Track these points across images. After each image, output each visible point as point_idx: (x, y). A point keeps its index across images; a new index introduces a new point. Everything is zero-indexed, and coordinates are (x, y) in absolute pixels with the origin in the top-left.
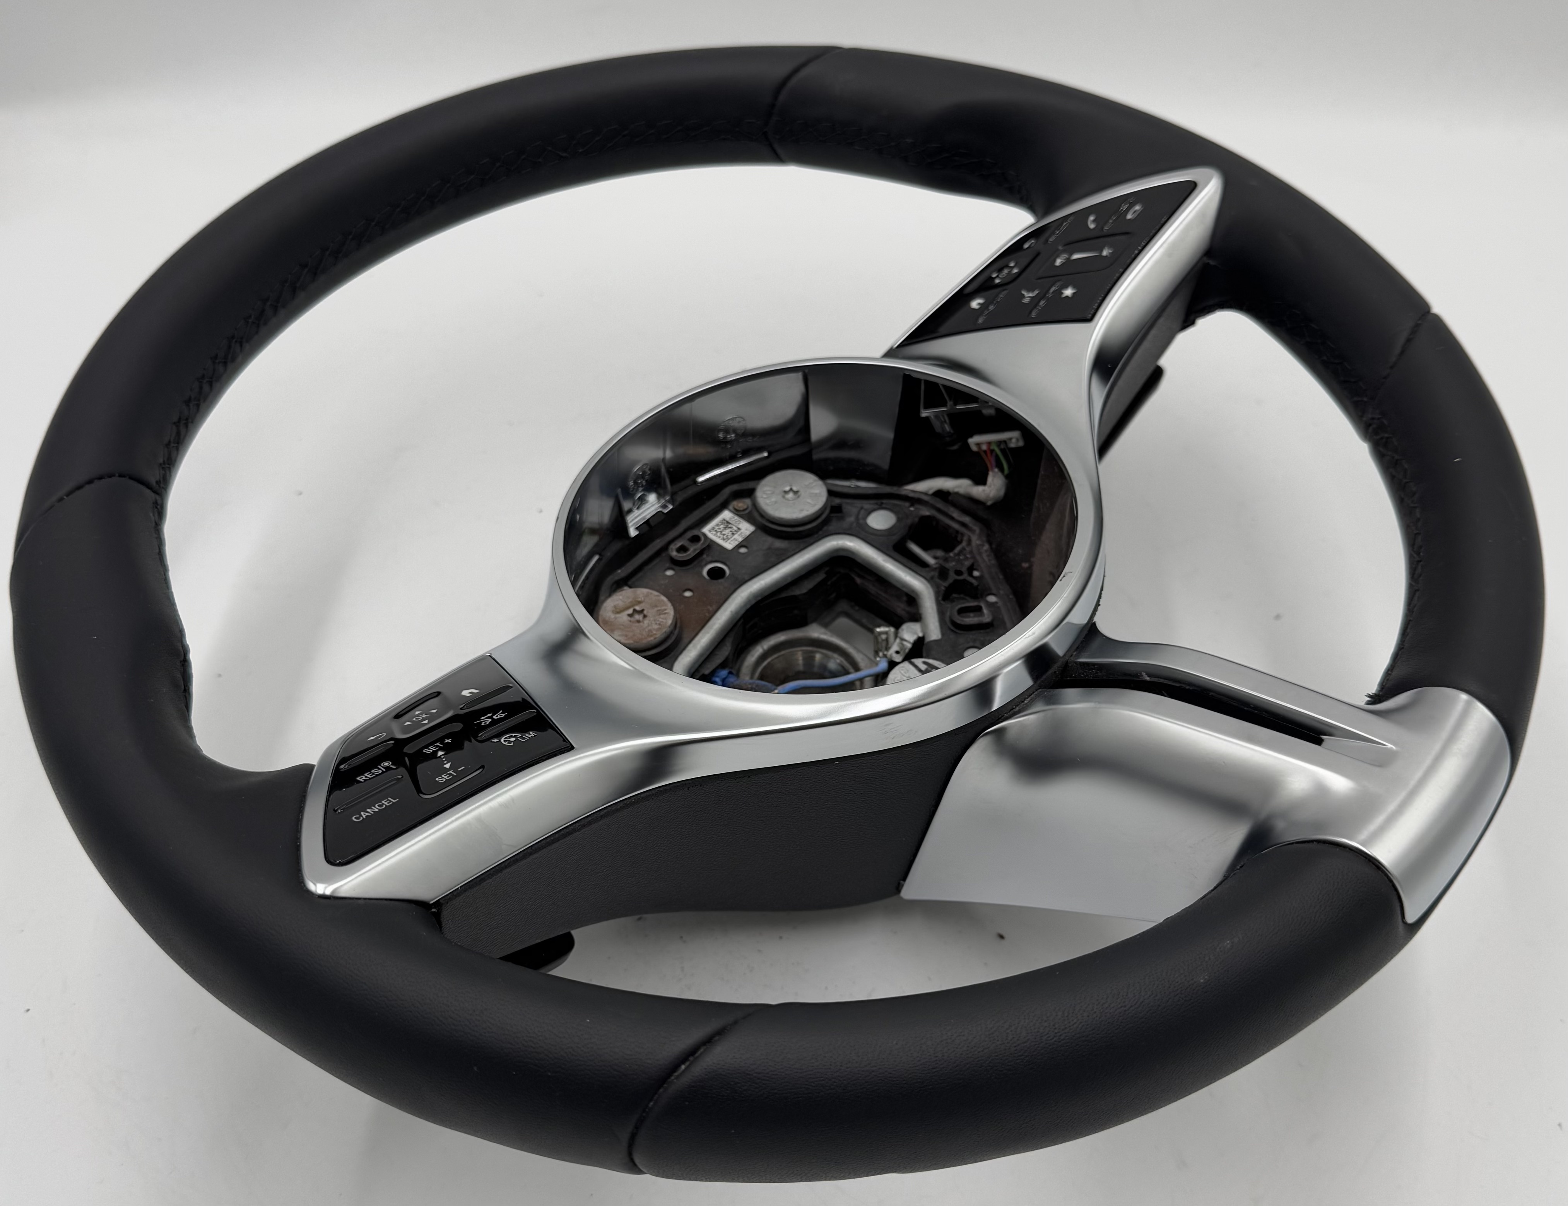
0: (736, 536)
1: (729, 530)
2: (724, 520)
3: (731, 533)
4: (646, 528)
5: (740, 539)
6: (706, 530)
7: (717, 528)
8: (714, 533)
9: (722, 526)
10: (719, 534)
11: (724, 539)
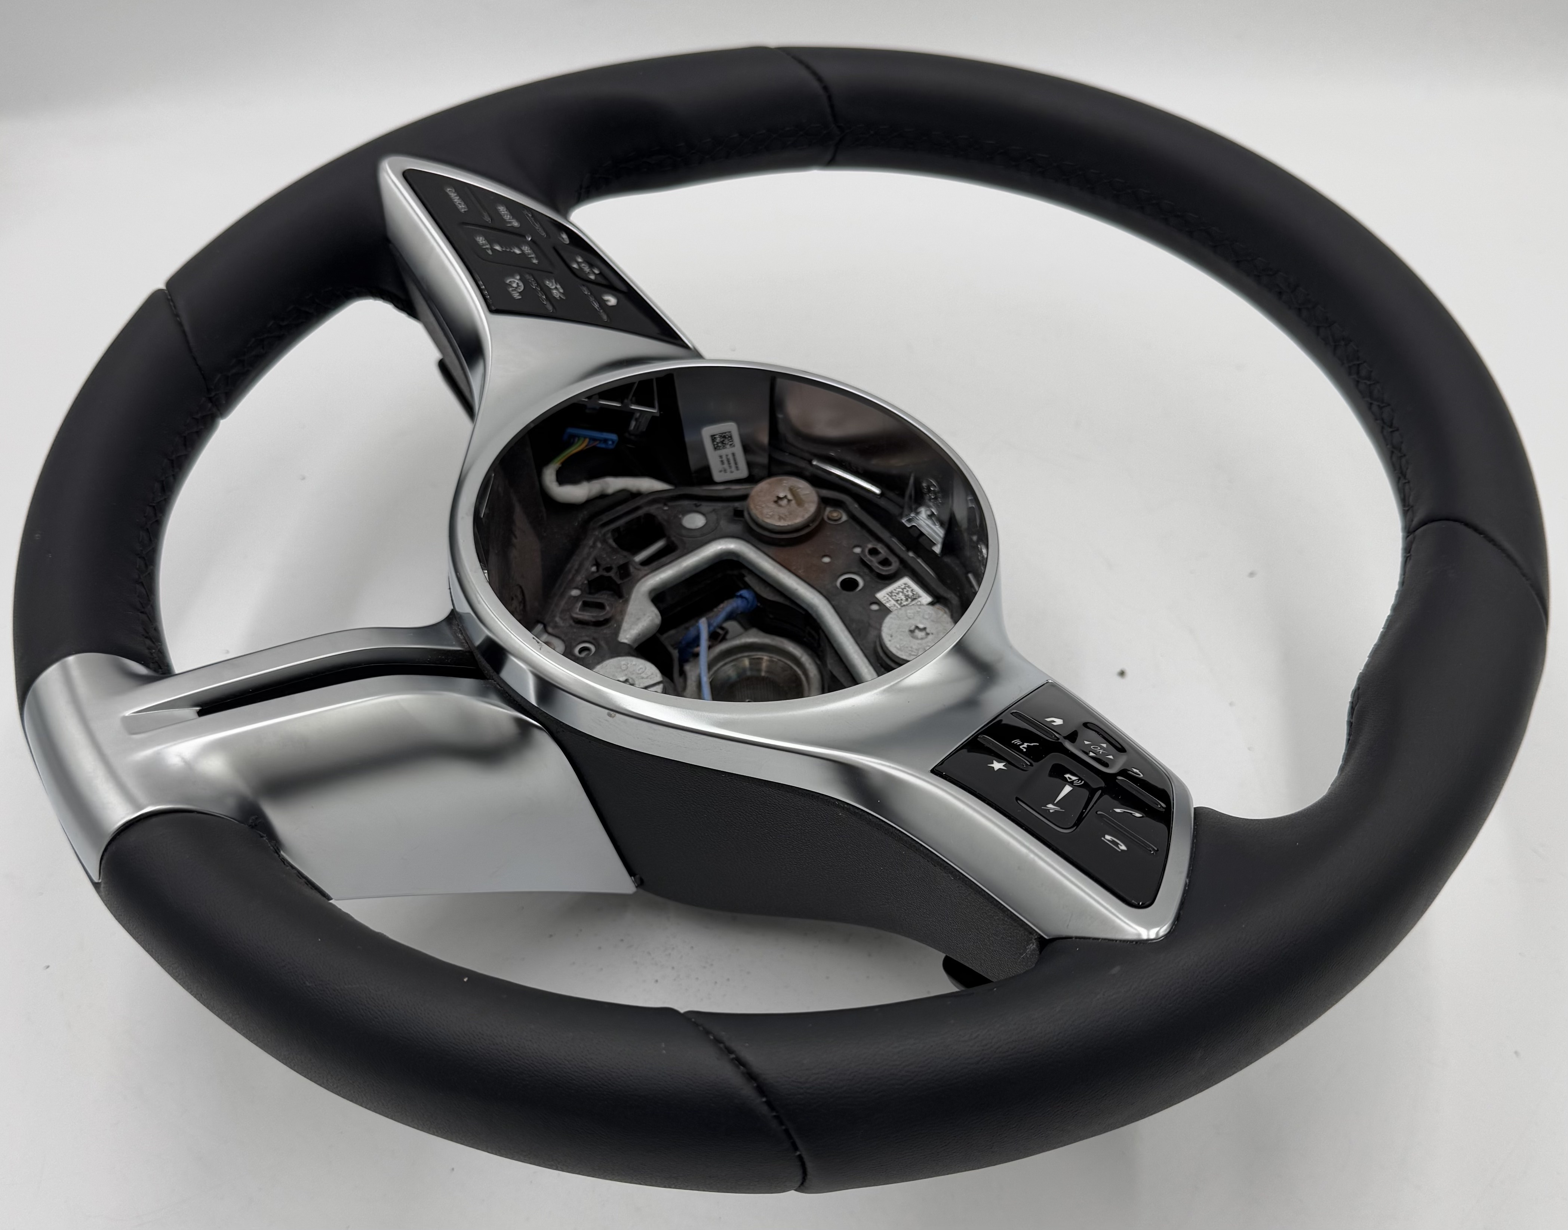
0: (893, 602)
1: (904, 598)
2: (919, 597)
3: (899, 599)
4: (916, 534)
5: (888, 605)
6: (906, 580)
7: (909, 590)
8: (903, 587)
9: (910, 594)
10: (901, 590)
11: (891, 592)
